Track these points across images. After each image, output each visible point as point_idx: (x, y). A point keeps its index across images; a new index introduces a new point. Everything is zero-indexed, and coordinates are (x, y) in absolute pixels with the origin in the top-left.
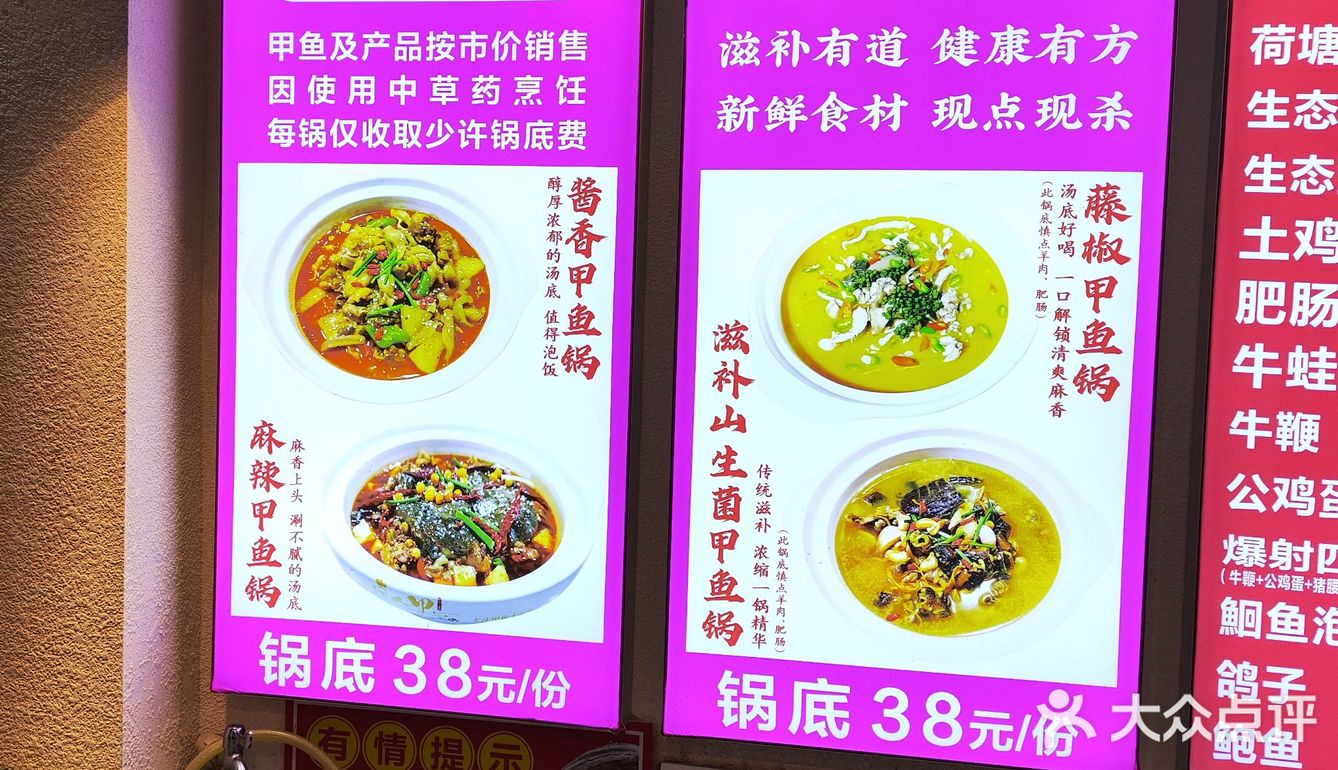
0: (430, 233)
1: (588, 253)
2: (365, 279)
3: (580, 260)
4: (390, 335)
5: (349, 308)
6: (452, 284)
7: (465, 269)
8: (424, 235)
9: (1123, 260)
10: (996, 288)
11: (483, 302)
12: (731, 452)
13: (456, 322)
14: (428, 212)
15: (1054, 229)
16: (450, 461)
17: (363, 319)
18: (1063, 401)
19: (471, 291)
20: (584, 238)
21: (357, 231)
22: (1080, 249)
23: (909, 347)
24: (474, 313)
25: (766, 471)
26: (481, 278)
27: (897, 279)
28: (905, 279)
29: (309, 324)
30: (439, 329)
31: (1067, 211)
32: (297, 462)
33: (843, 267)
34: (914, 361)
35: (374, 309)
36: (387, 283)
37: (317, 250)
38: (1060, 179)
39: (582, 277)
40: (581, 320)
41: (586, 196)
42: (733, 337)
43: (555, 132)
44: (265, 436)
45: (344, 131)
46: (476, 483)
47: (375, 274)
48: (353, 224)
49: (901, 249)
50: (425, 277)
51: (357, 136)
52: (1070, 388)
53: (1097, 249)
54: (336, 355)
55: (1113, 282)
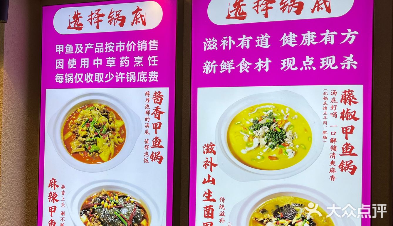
0: (106, 112)
1: (159, 118)
2: (85, 128)
3: (156, 121)
4: (93, 148)
5: (80, 138)
6: (114, 130)
7: (118, 124)
8: (104, 113)
9: (356, 119)
10: (307, 130)
11: (124, 136)
12: (210, 192)
13: (115, 143)
14: (105, 104)
15: (329, 108)
16: (113, 193)
17: (84, 142)
18: (335, 174)
19: (120, 132)
20: (158, 113)
21: (82, 112)
22: (339, 115)
23: (274, 153)
24: (121, 140)
25: (223, 200)
26: (123, 128)
27: (269, 127)
28: (272, 127)
29: (67, 144)
30: (109, 146)
31: (333, 100)
32: (63, 193)
33: (249, 122)
34: (277, 158)
35: (88, 139)
36: (92, 129)
37: (70, 119)
38: (330, 88)
39: (157, 127)
40: (157, 143)
41: (158, 98)
42: (210, 149)
43: (148, 76)
44: (53, 183)
45: (79, 78)
46: (121, 202)
47: (88, 126)
48: (81, 109)
49: (270, 116)
50: (105, 127)
51: (83, 79)
52: (337, 169)
53: (345, 115)
54: (76, 155)
55: (353, 128)
